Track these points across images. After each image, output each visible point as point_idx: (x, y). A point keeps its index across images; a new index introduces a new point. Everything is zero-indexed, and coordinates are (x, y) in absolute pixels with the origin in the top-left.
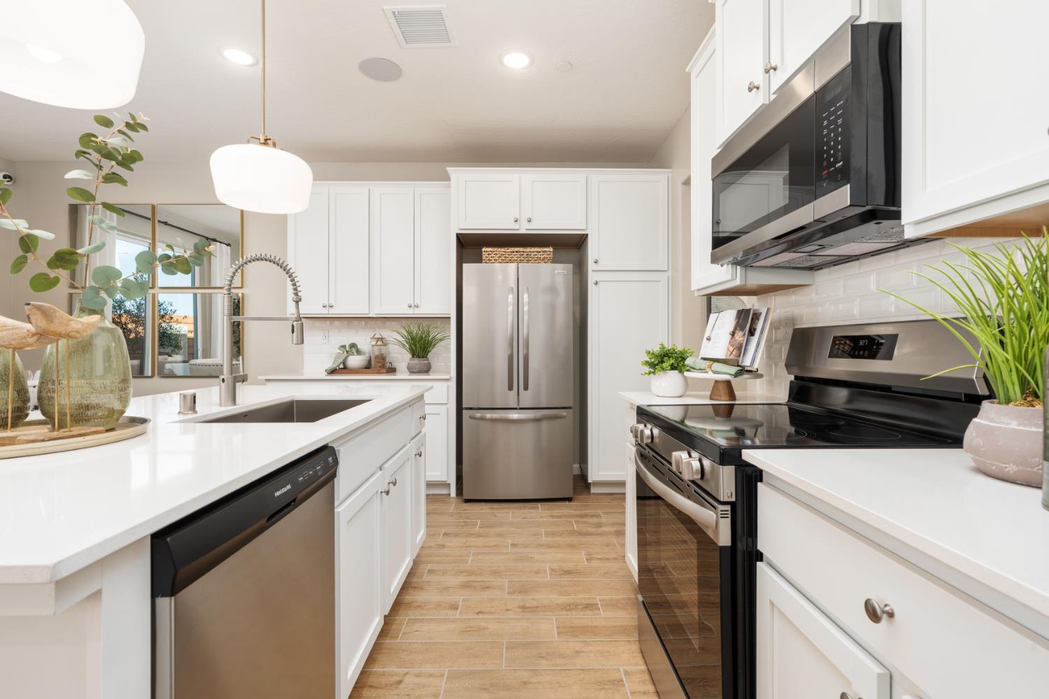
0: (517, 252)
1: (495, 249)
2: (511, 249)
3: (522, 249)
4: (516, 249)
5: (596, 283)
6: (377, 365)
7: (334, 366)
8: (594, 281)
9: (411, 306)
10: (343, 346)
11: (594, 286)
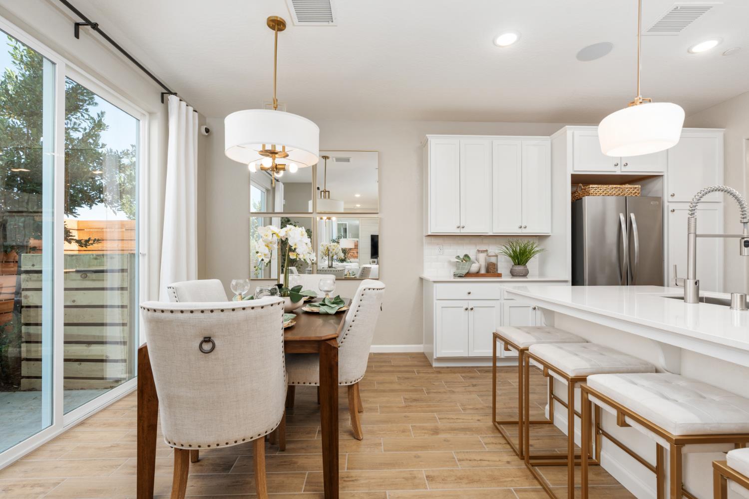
0: (615, 188)
1: (600, 186)
2: (611, 186)
3: (619, 186)
4: (615, 186)
5: (673, 211)
6: (491, 271)
7: (463, 271)
8: (671, 209)
9: (521, 227)
10: (458, 257)
11: (670, 213)
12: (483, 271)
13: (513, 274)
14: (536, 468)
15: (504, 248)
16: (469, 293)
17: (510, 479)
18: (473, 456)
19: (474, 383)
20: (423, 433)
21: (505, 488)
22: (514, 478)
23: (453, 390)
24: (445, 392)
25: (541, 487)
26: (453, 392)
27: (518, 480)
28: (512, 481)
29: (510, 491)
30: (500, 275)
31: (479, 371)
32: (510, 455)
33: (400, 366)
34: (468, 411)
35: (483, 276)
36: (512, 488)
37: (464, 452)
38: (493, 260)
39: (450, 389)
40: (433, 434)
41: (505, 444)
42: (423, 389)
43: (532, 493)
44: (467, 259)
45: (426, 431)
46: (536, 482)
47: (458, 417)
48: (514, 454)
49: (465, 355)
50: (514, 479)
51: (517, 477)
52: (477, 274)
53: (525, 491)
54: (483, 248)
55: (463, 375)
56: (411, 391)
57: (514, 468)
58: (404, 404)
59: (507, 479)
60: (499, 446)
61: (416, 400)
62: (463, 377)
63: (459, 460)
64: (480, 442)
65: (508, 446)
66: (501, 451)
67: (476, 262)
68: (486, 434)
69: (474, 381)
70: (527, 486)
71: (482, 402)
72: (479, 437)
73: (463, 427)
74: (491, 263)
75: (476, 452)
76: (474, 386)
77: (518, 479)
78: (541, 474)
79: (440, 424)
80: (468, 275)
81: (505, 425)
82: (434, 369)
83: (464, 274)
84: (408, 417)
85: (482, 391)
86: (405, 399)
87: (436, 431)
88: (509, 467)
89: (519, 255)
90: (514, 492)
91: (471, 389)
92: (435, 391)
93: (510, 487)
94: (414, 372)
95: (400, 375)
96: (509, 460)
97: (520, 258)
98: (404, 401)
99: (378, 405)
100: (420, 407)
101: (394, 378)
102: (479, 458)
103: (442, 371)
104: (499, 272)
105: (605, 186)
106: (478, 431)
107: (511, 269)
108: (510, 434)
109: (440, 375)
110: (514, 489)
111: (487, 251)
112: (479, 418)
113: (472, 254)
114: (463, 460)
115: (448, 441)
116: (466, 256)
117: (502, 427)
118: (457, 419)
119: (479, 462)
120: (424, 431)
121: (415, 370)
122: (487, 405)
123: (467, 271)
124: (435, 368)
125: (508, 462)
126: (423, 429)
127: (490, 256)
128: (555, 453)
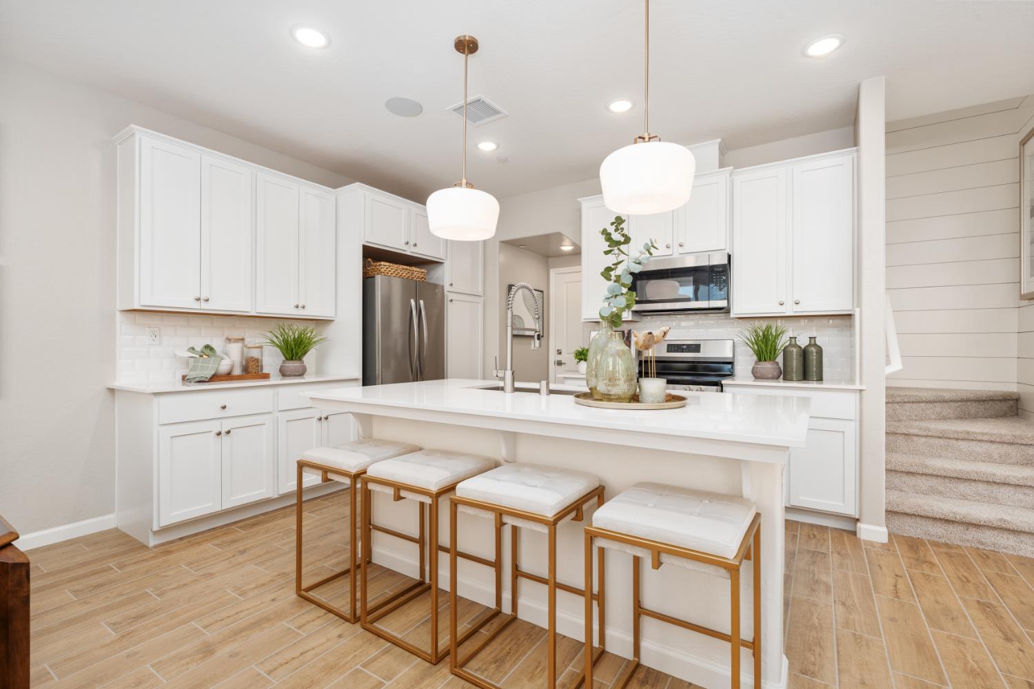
1: (391, 264)
2: (401, 267)
4: (405, 267)
5: (451, 301)
6: (251, 370)
7: (206, 372)
8: (450, 299)
9: (297, 307)
10: (193, 349)
11: (449, 303)
12: (237, 371)
13: (283, 373)
14: (375, 624)
15: (269, 335)
16: (224, 407)
17: (351, 656)
18: (288, 656)
19: (241, 548)
20: (184, 665)
21: (351, 671)
22: (355, 651)
23: (209, 571)
24: (195, 581)
25: (390, 644)
26: (211, 575)
27: (362, 652)
28: (355, 656)
29: (357, 671)
30: (266, 376)
31: (240, 528)
32: (338, 626)
33: (67, 570)
34: (251, 594)
35: (239, 378)
36: (358, 666)
37: (271, 657)
38: (255, 354)
39: (201, 573)
40: (205, 657)
41: (325, 614)
42: (147, 593)
43: (384, 657)
44: (208, 351)
45: (188, 659)
46: (382, 641)
47: (237, 610)
48: (343, 621)
49: (218, 509)
50: (355, 653)
51: (358, 649)
52: (228, 376)
53: (375, 659)
54: (236, 334)
55: (216, 542)
56: (121, 605)
57: (350, 640)
58: (114, 635)
59: (348, 659)
60: (319, 621)
61: (138, 618)
62: (218, 545)
63: (270, 672)
64: (290, 629)
65: (331, 615)
66: (324, 627)
67: (225, 357)
68: (293, 614)
69: (240, 546)
70: (374, 652)
71: (267, 572)
72: (284, 623)
73: (252, 621)
74: (252, 357)
75: (290, 646)
76: (243, 552)
77: (361, 650)
78: (383, 628)
79: (210, 636)
80: (215, 378)
81: (314, 590)
82: (155, 550)
83: (209, 377)
84: (135, 654)
85: (260, 556)
86: (114, 625)
87: (208, 650)
88: (343, 641)
89: (294, 347)
90: (364, 670)
91: (240, 558)
92: (173, 586)
93: (355, 666)
94: (112, 569)
95: (77, 586)
96: (339, 633)
97: (295, 350)
98: (113, 630)
99: (46, 665)
100: (154, 626)
101: (67, 595)
102: (296, 652)
103: (173, 549)
104: (264, 372)
105: (396, 266)
106: (279, 615)
107: (281, 366)
108: (326, 599)
109: (171, 557)
110: (361, 666)
111: (243, 340)
112: (273, 596)
113: (217, 344)
114: (275, 669)
115: (237, 654)
116: (207, 347)
117: (311, 594)
118: (236, 613)
119: (300, 658)
120: (183, 662)
121: (111, 565)
122: (276, 573)
123: (213, 372)
124: (155, 547)
125: (340, 636)
126: (181, 659)
127: (249, 348)
128: (387, 596)
